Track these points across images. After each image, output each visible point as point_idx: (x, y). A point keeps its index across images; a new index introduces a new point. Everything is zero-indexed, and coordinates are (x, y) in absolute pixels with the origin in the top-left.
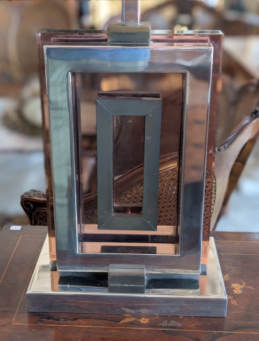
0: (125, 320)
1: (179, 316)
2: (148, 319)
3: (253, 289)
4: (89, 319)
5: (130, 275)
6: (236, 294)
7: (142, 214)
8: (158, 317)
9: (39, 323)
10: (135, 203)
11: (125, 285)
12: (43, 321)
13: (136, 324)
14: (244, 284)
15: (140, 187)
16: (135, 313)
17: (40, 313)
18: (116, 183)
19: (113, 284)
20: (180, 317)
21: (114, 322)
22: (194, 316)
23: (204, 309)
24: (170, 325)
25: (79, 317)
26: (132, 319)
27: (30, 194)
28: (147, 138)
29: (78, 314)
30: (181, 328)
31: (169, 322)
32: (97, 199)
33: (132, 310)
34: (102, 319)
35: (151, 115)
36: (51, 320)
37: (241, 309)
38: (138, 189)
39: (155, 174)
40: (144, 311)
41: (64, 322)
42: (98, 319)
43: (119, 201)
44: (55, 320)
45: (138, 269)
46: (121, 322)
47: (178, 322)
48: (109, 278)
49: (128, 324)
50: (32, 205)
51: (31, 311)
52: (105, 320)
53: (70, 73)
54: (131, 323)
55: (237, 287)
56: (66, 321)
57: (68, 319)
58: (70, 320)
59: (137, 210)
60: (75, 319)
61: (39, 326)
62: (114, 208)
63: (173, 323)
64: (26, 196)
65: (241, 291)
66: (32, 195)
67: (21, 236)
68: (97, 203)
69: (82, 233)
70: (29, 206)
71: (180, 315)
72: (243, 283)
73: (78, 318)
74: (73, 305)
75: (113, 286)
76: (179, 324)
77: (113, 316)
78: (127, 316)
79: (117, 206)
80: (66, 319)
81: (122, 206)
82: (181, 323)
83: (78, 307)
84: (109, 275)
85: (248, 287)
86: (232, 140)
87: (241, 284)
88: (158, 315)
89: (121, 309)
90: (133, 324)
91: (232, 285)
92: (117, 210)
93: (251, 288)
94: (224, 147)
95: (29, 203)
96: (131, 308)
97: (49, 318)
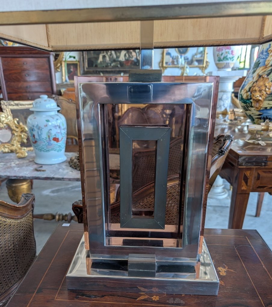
0: (141, 297)
2: (158, 297)
3: (234, 271)
4: (113, 296)
5: (144, 263)
6: (222, 276)
7: (153, 216)
8: (166, 295)
9: (75, 299)
10: (150, 208)
11: (141, 270)
12: (78, 297)
13: (149, 301)
14: (227, 268)
15: (149, 198)
16: (149, 291)
17: (77, 291)
18: (133, 195)
19: (132, 269)
20: (183, 295)
21: (132, 299)
22: (193, 294)
23: (201, 289)
24: (175, 302)
25: (106, 294)
26: (146, 297)
27: (78, 202)
28: (159, 158)
29: (105, 292)
31: (174, 300)
32: (120, 206)
33: (146, 289)
34: (123, 297)
35: (162, 140)
36: (84, 297)
37: (228, 288)
38: (148, 199)
39: (164, 186)
40: (155, 290)
41: (95, 298)
42: (120, 296)
43: (135, 207)
44: (87, 297)
45: (150, 258)
46: (138, 299)
47: (182, 300)
48: (128, 265)
49: (143, 301)
50: (79, 210)
51: (70, 288)
52: (125, 297)
53: (99, 104)
54: (145, 300)
55: (222, 270)
56: (96, 297)
57: (97, 296)
58: (99, 297)
59: (150, 214)
60: (103, 296)
61: (75, 301)
62: (133, 212)
63: (177, 300)
64: (75, 204)
65: (225, 273)
66: (79, 203)
67: (69, 230)
68: (120, 208)
69: (109, 230)
70: (77, 210)
71: (182, 294)
72: (225, 267)
73: (105, 296)
74: (101, 284)
75: (132, 271)
76: (182, 302)
77: (132, 294)
78: (142, 294)
79: (134, 210)
80: (96, 296)
81: (138, 210)
82: (184, 301)
83: (105, 286)
84: (128, 263)
85: (230, 270)
87: (225, 268)
88: (165, 293)
89: (137, 288)
90: (148, 301)
91: (218, 269)
92: (135, 214)
93: (232, 271)
95: (77, 208)
96: (145, 287)
97: (83, 295)
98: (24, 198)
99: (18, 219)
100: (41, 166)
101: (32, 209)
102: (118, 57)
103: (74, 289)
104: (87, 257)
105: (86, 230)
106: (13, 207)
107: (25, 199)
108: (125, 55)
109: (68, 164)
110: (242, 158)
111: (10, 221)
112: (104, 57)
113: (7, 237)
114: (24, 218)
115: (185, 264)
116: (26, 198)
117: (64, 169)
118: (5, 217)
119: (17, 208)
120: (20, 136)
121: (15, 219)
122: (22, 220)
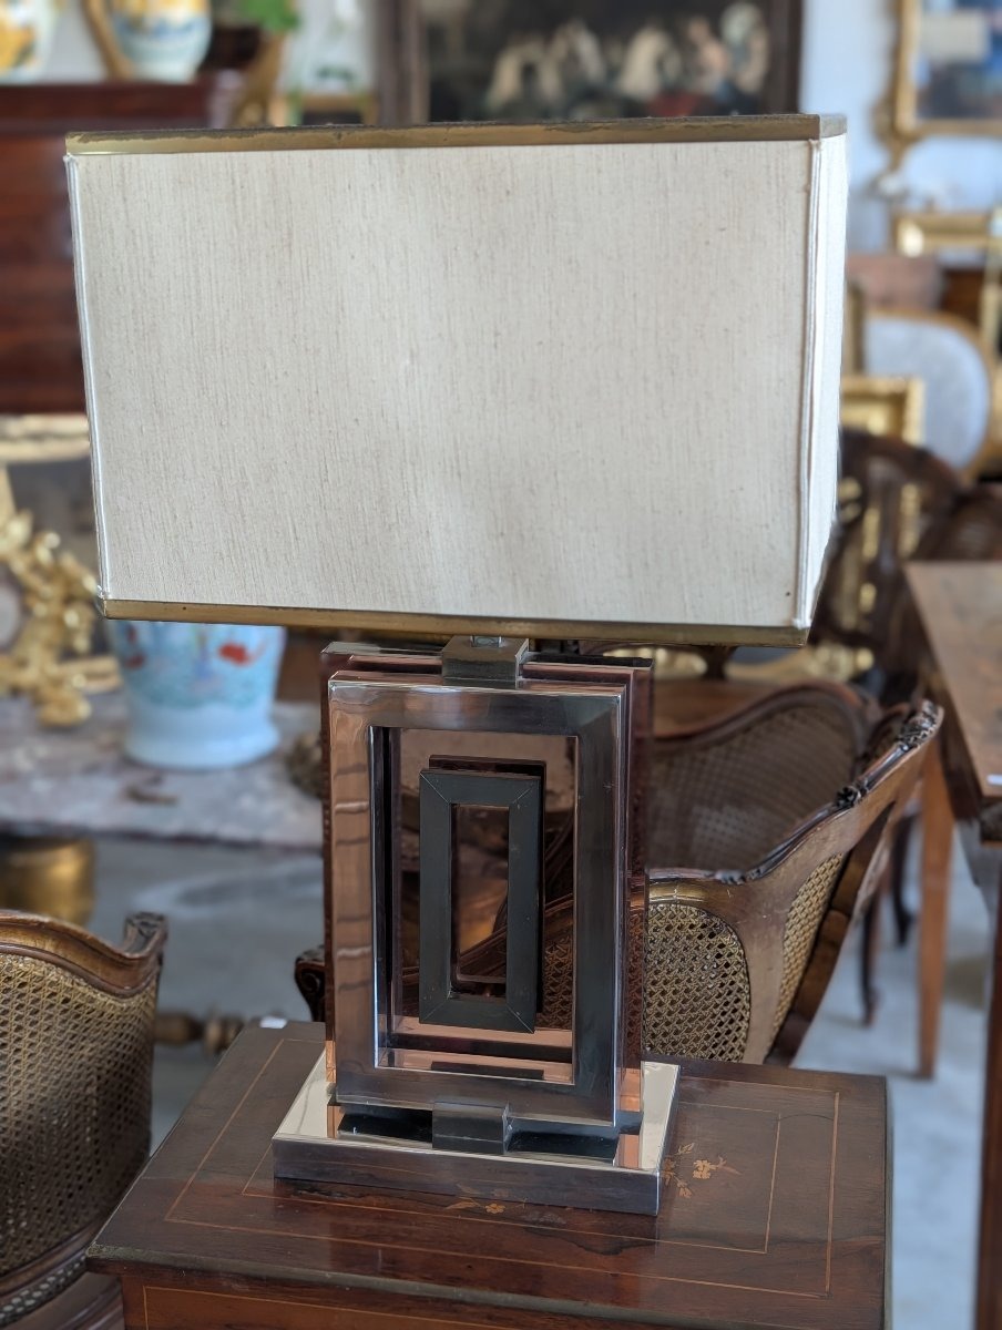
0: (457, 1204)
1: (565, 1207)
2: (503, 1207)
3: (736, 1172)
6: (696, 1178)
8: (523, 1205)
9: (293, 1196)
11: (465, 1138)
12: (301, 1194)
13: (477, 1213)
14: (722, 1163)
15: (551, 950)
17: (297, 1181)
19: (442, 1133)
20: (567, 1209)
24: (542, 1220)
25: (369, 1193)
26: (472, 1205)
27: (316, 954)
29: (369, 1187)
30: (564, 1226)
31: (541, 1215)
36: (315, 1194)
41: (340, 1198)
44: (323, 1193)
45: (492, 1107)
46: (448, 1208)
47: (560, 1216)
48: (434, 1120)
49: (462, 1212)
50: (318, 981)
51: (280, 1175)
54: (466, 1211)
55: (703, 1166)
56: (345, 1197)
57: (347, 1194)
58: (351, 1196)
60: (361, 1196)
61: (292, 1200)
63: (550, 1216)
64: (306, 959)
65: (708, 1174)
66: (320, 956)
67: (282, 1040)
70: (311, 982)
71: (567, 1206)
72: (719, 1162)
73: (367, 1195)
74: (362, 1171)
75: (442, 1137)
76: (560, 1220)
78: (463, 1198)
80: (345, 1194)
81: (475, 980)
82: (565, 1219)
83: (372, 1176)
84: (434, 1116)
85: (727, 1168)
86: (778, 856)
88: (524, 1201)
90: (472, 1212)
91: (694, 1163)
92: (461, 989)
93: (733, 1171)
94: (758, 871)
95: (310, 974)
97: (313, 1190)
98: (136, 930)
99: (124, 996)
100: (158, 774)
101: (157, 969)
102: (614, 72)
103: (291, 1176)
104: (329, 1104)
105: (330, 1035)
106: (117, 958)
107: (141, 932)
108: (660, 64)
109: (279, 768)
110: (995, 810)
111: (104, 999)
112: (528, 72)
113: (86, 1052)
114: (137, 997)
115: (586, 1132)
116: (145, 931)
117: (261, 796)
118: (93, 986)
119: (127, 962)
120: (60, 621)
121: (117, 995)
122: (133, 1002)
